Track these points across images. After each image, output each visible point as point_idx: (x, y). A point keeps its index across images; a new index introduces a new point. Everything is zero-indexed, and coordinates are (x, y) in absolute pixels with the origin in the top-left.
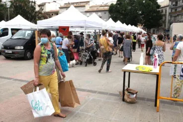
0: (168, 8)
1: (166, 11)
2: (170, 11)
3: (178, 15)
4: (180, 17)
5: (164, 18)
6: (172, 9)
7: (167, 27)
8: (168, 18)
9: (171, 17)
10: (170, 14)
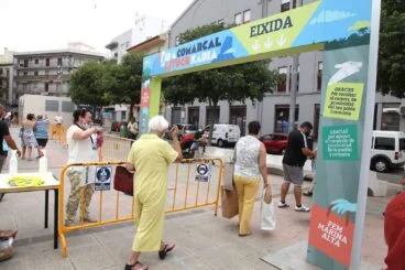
0: (11, 68)
1: (8, 72)
2: (16, 74)
3: (29, 83)
4: (32, 86)
5: (4, 83)
6: (18, 71)
7: (10, 101)
8: (12, 84)
9: (18, 83)
10: (15, 78)
